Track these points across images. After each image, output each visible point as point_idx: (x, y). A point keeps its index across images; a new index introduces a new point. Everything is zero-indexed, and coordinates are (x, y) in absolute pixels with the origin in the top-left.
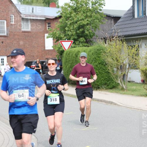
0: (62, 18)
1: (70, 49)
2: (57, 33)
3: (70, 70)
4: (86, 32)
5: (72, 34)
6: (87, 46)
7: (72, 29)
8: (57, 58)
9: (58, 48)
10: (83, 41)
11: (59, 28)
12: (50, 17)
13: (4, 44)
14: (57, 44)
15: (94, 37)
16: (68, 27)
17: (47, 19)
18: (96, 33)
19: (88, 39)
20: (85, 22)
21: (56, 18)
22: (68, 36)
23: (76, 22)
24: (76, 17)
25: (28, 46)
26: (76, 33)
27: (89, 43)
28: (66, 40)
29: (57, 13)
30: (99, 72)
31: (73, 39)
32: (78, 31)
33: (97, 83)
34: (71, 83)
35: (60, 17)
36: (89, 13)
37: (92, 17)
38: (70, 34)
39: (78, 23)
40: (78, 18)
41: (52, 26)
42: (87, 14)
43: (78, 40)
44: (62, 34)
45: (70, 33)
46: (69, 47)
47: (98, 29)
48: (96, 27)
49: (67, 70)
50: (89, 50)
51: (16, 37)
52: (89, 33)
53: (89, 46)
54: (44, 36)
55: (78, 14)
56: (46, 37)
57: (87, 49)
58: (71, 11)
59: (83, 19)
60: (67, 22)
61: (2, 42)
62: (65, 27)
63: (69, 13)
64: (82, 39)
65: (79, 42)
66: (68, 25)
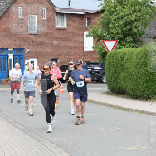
0: (105, 13)
1: (114, 51)
2: (99, 30)
3: (114, 76)
4: (134, 30)
5: (117, 32)
6: (135, 47)
7: (117, 26)
8: (99, 61)
9: (99, 48)
10: (130, 40)
11: (101, 24)
12: (90, 11)
13: (34, 44)
14: (99, 45)
15: (143, 36)
16: (113, 23)
17: (87, 13)
18: (147, 31)
19: (136, 38)
20: (133, 18)
21: (98, 13)
22: (111, 35)
23: (122, 18)
24: (122, 12)
25: (63, 47)
26: (122, 31)
27: (137, 43)
28: (110, 39)
29: (99, 6)
30: (150, 79)
31: (118, 38)
32: (124, 29)
33: (147, 92)
34: (116, 92)
35: (103, 11)
36: (137, 6)
37: (141, 11)
38: (114, 33)
39: (124, 18)
40: (125, 13)
41: (92, 22)
42: (135, 8)
43: (124, 40)
44: (104, 32)
45: (114, 31)
46: (113, 48)
47: (149, 26)
48: (146, 24)
49: (110, 76)
50: (137, 52)
51: (49, 35)
52: (138, 30)
53: (137, 47)
54: (83, 34)
55: (125, 7)
56: (85, 36)
57: (135, 51)
58: (116, 4)
59: (130, 14)
60: (111, 17)
61: (32, 42)
62: (109, 24)
63: (114, 7)
64: (129, 38)
65: (126, 42)
66: (112, 21)
